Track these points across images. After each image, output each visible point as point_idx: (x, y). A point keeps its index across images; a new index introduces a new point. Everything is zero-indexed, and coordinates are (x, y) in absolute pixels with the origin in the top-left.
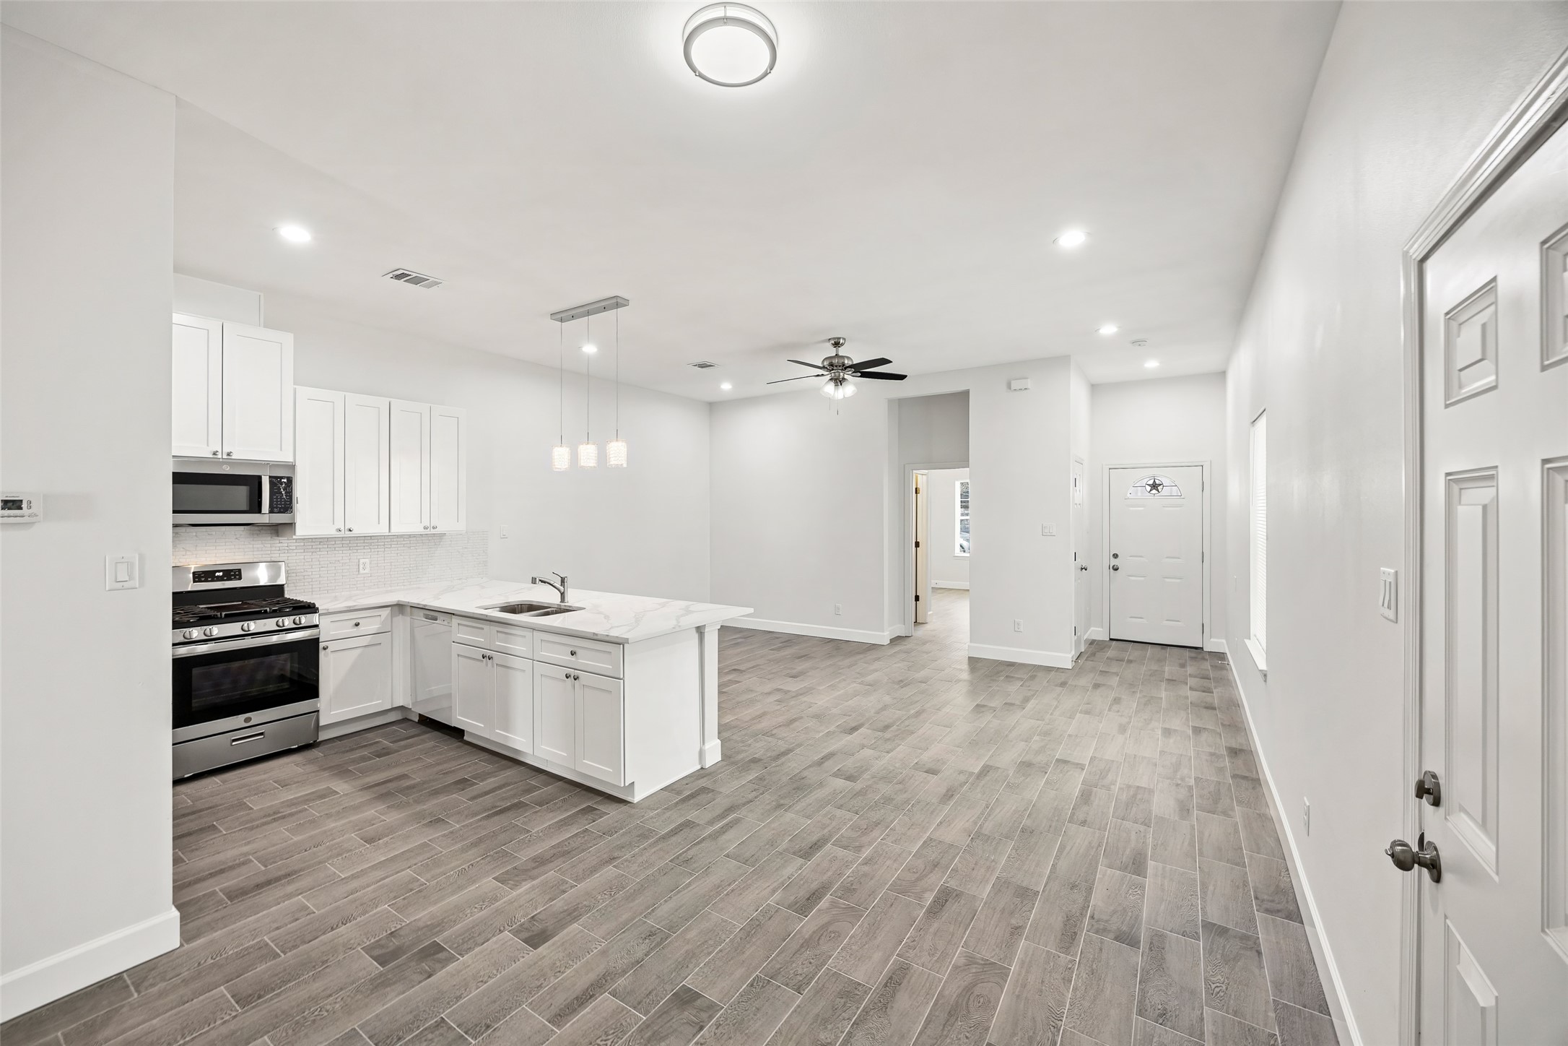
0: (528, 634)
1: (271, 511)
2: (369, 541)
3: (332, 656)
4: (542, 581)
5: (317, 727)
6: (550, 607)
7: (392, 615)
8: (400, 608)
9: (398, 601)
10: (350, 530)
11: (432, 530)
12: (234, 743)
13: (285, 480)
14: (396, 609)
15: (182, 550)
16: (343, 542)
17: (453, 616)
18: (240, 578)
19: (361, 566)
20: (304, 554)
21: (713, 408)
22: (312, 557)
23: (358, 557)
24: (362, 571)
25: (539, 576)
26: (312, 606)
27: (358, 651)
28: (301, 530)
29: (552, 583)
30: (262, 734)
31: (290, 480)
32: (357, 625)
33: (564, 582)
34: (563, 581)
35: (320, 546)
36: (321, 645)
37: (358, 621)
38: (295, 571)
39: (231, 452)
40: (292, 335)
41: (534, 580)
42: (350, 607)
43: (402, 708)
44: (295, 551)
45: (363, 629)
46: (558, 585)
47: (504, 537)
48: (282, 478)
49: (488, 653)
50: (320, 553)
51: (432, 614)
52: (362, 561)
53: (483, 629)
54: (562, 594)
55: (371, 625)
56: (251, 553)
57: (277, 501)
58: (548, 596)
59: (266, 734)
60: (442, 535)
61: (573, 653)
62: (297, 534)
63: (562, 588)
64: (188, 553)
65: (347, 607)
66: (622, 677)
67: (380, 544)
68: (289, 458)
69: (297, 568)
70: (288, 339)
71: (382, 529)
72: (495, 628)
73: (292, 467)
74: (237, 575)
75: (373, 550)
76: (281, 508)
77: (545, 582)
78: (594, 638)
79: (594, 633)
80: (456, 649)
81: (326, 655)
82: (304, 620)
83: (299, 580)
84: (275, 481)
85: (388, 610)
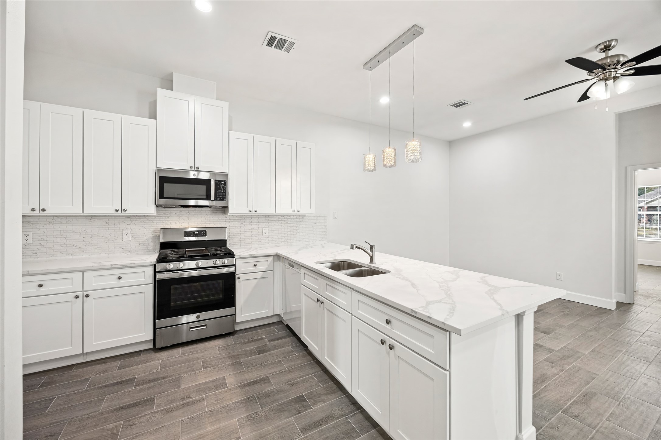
0: (349, 292)
1: (216, 199)
2: (267, 217)
3: (242, 282)
4: (358, 248)
5: (234, 323)
6: (362, 267)
7: (274, 261)
8: (277, 257)
9: (277, 253)
10: (255, 211)
11: (297, 212)
12: (191, 330)
13: (223, 182)
14: (276, 257)
15: (182, 219)
16: (256, 218)
17: (302, 267)
18: (206, 236)
19: (264, 232)
20: (237, 224)
21: (451, 144)
22: (241, 226)
23: (262, 227)
24: (264, 234)
25: (355, 243)
26: (232, 253)
27: (257, 280)
28: (232, 210)
29: (364, 249)
30: (205, 325)
31: (225, 183)
32: (255, 265)
33: (372, 249)
34: (372, 247)
35: (244, 220)
36: (237, 276)
37: (256, 264)
38: (232, 233)
39: (198, 167)
40: (228, 103)
41: (352, 247)
42: (252, 255)
43: (278, 315)
44: (233, 222)
45: (258, 268)
46: (369, 251)
47: (335, 218)
48: (221, 181)
49: (322, 299)
50: (244, 224)
51: (292, 264)
52: (264, 229)
53: (318, 280)
54: (372, 258)
55: (263, 266)
56: (213, 222)
57: (219, 194)
58: (361, 258)
59: (207, 326)
60: (303, 216)
61: (388, 322)
62: (230, 213)
63: (371, 253)
64: (185, 221)
65: (250, 255)
66: (448, 368)
67: (273, 220)
68: (226, 171)
69: (234, 231)
70: (225, 105)
71: (271, 211)
72: (325, 282)
73: (226, 175)
74: (204, 234)
75: (269, 223)
76: (221, 197)
77: (359, 248)
78: (413, 315)
79: (412, 310)
80: (303, 289)
81: (239, 282)
82: (227, 261)
83: (235, 238)
84: (217, 183)
85: (271, 258)
